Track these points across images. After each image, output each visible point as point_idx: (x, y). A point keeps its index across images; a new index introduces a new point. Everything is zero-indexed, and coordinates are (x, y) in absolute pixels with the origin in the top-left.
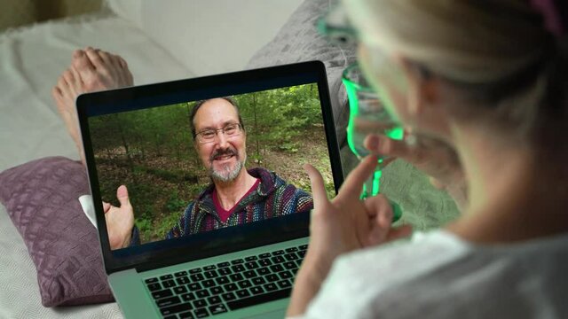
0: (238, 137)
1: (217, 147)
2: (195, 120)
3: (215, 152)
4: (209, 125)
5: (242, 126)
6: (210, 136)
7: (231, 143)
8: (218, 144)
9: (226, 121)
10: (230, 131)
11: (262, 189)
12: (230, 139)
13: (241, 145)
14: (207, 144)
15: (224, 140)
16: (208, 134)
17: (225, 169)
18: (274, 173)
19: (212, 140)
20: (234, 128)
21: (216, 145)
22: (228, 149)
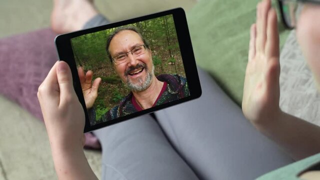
0: (145, 55)
1: (129, 65)
2: (110, 49)
3: (128, 69)
4: (120, 51)
5: (146, 46)
6: (122, 58)
7: (140, 60)
8: (130, 63)
9: (132, 45)
10: (138, 52)
11: (172, 89)
12: (138, 58)
13: (149, 60)
14: (121, 64)
15: (134, 59)
16: (121, 57)
17: (139, 81)
18: (177, 75)
19: (125, 61)
20: (141, 49)
21: (128, 63)
22: (138, 65)
